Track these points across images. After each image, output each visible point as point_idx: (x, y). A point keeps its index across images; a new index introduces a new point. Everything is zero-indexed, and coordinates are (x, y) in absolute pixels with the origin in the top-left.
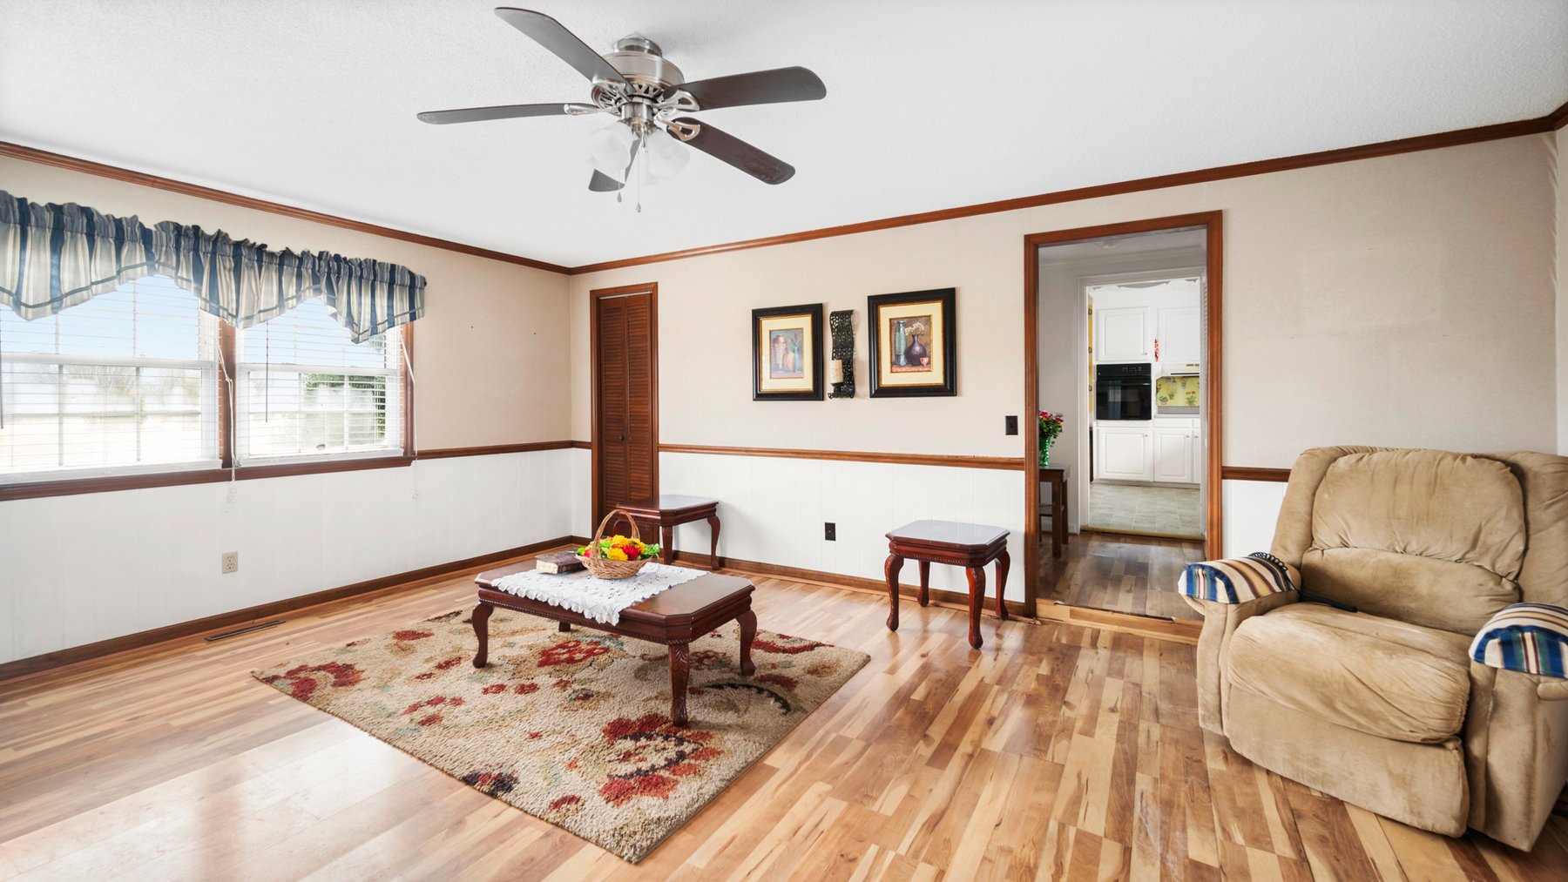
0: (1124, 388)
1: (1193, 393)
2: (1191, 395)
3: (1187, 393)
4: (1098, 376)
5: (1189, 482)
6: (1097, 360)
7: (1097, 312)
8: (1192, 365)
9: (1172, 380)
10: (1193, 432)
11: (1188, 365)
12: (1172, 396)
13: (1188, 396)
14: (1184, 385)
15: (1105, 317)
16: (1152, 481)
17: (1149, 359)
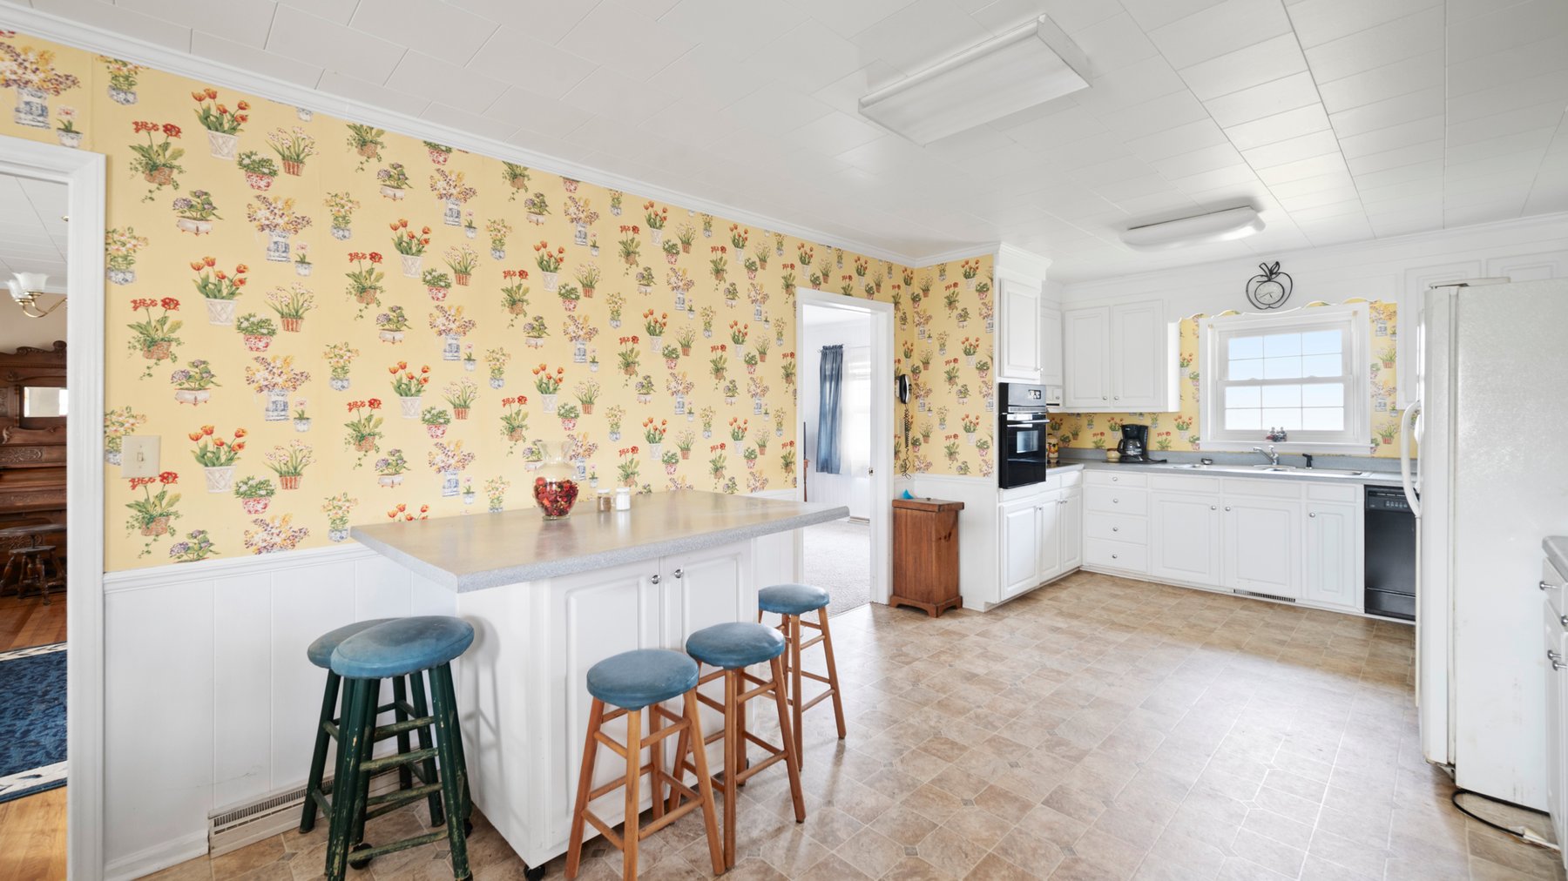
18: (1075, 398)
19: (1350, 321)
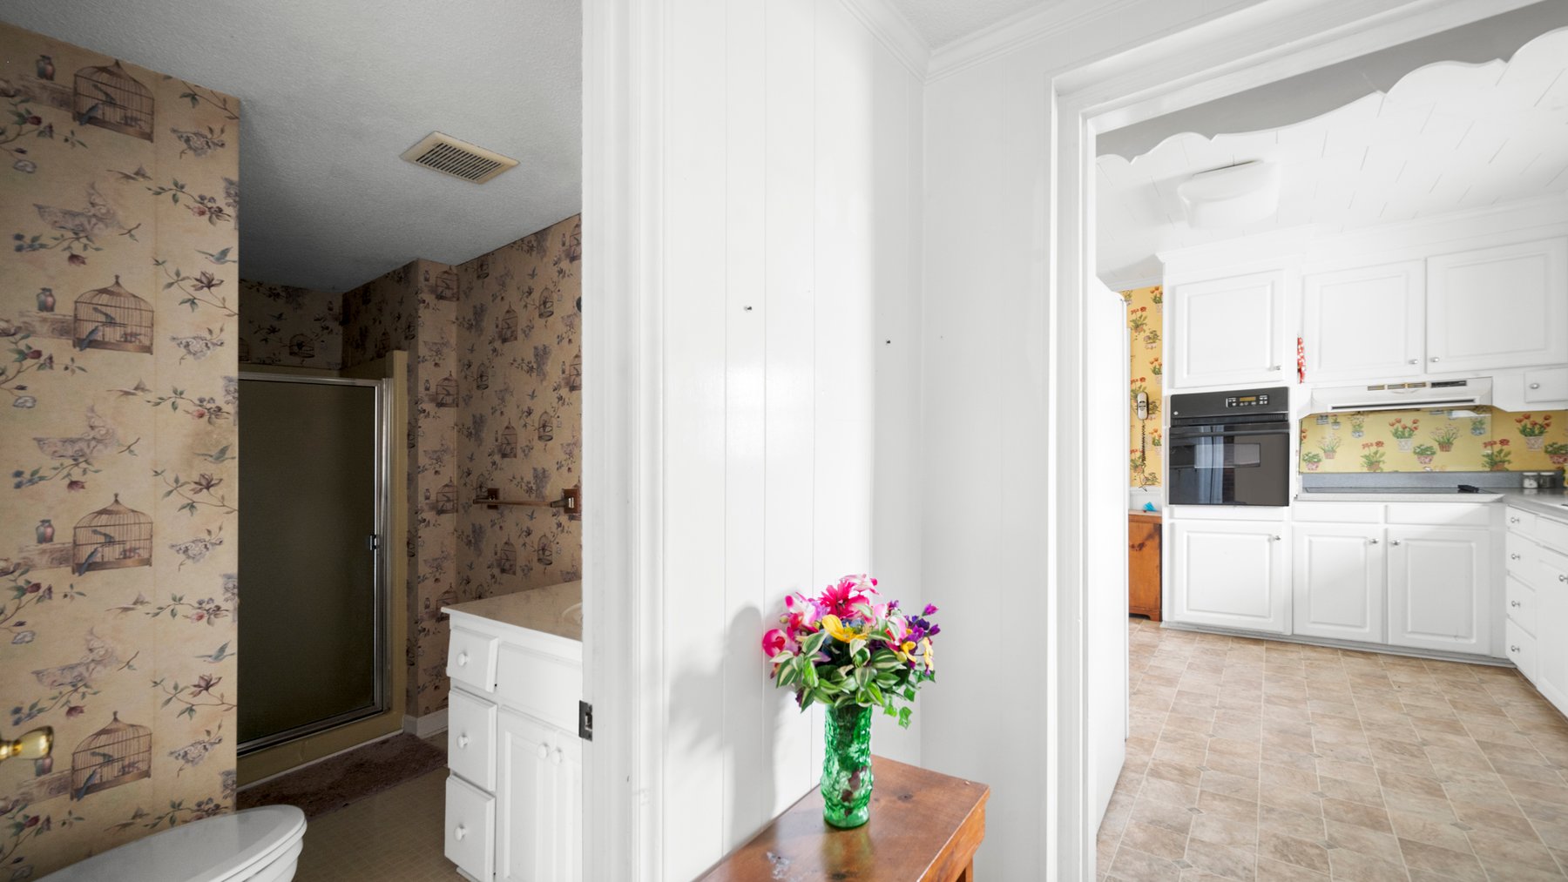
0: (1229, 440)
1: (1379, 444)
2: (1374, 449)
3: (1365, 446)
4: (1173, 418)
5: (1377, 639)
6: (1172, 386)
7: (1173, 290)
8: (1382, 387)
9: (1331, 420)
10: (1386, 531)
11: (1370, 388)
12: (1330, 453)
13: (1367, 452)
14: (1357, 430)
15: (1189, 299)
16: (1289, 633)
17: (1285, 377)
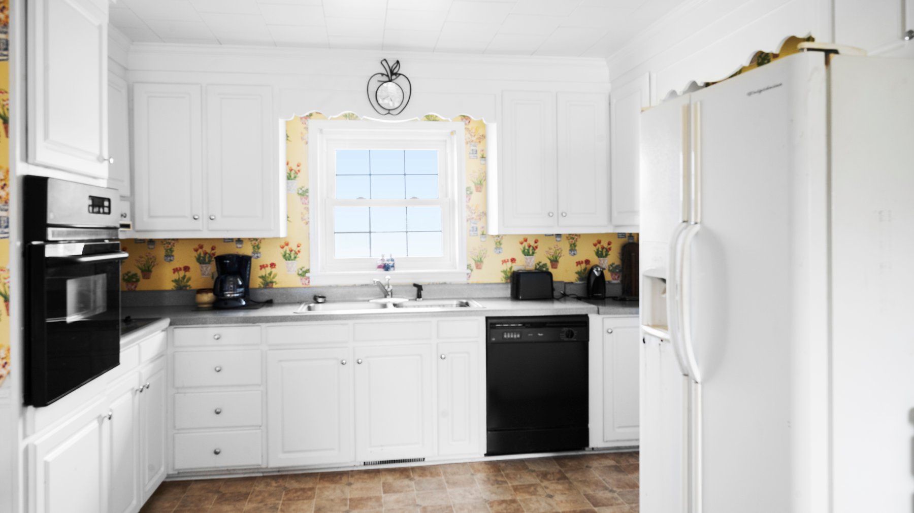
18: (151, 217)
19: (445, 141)
